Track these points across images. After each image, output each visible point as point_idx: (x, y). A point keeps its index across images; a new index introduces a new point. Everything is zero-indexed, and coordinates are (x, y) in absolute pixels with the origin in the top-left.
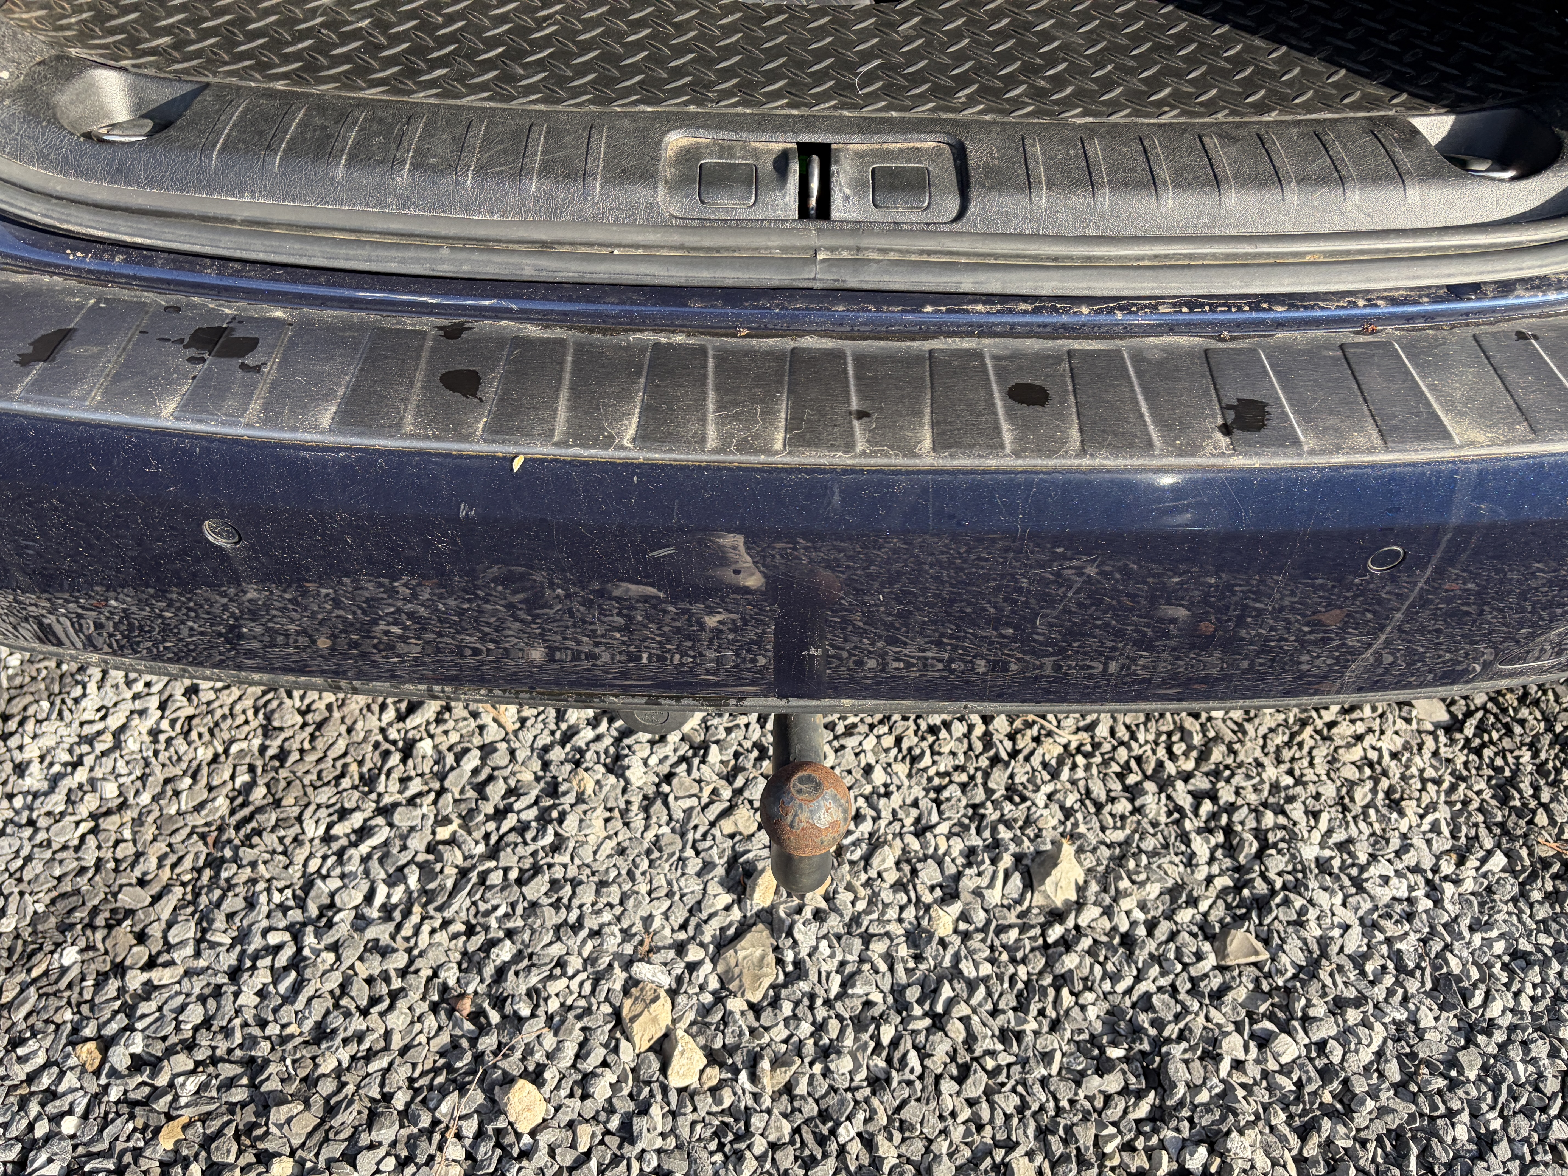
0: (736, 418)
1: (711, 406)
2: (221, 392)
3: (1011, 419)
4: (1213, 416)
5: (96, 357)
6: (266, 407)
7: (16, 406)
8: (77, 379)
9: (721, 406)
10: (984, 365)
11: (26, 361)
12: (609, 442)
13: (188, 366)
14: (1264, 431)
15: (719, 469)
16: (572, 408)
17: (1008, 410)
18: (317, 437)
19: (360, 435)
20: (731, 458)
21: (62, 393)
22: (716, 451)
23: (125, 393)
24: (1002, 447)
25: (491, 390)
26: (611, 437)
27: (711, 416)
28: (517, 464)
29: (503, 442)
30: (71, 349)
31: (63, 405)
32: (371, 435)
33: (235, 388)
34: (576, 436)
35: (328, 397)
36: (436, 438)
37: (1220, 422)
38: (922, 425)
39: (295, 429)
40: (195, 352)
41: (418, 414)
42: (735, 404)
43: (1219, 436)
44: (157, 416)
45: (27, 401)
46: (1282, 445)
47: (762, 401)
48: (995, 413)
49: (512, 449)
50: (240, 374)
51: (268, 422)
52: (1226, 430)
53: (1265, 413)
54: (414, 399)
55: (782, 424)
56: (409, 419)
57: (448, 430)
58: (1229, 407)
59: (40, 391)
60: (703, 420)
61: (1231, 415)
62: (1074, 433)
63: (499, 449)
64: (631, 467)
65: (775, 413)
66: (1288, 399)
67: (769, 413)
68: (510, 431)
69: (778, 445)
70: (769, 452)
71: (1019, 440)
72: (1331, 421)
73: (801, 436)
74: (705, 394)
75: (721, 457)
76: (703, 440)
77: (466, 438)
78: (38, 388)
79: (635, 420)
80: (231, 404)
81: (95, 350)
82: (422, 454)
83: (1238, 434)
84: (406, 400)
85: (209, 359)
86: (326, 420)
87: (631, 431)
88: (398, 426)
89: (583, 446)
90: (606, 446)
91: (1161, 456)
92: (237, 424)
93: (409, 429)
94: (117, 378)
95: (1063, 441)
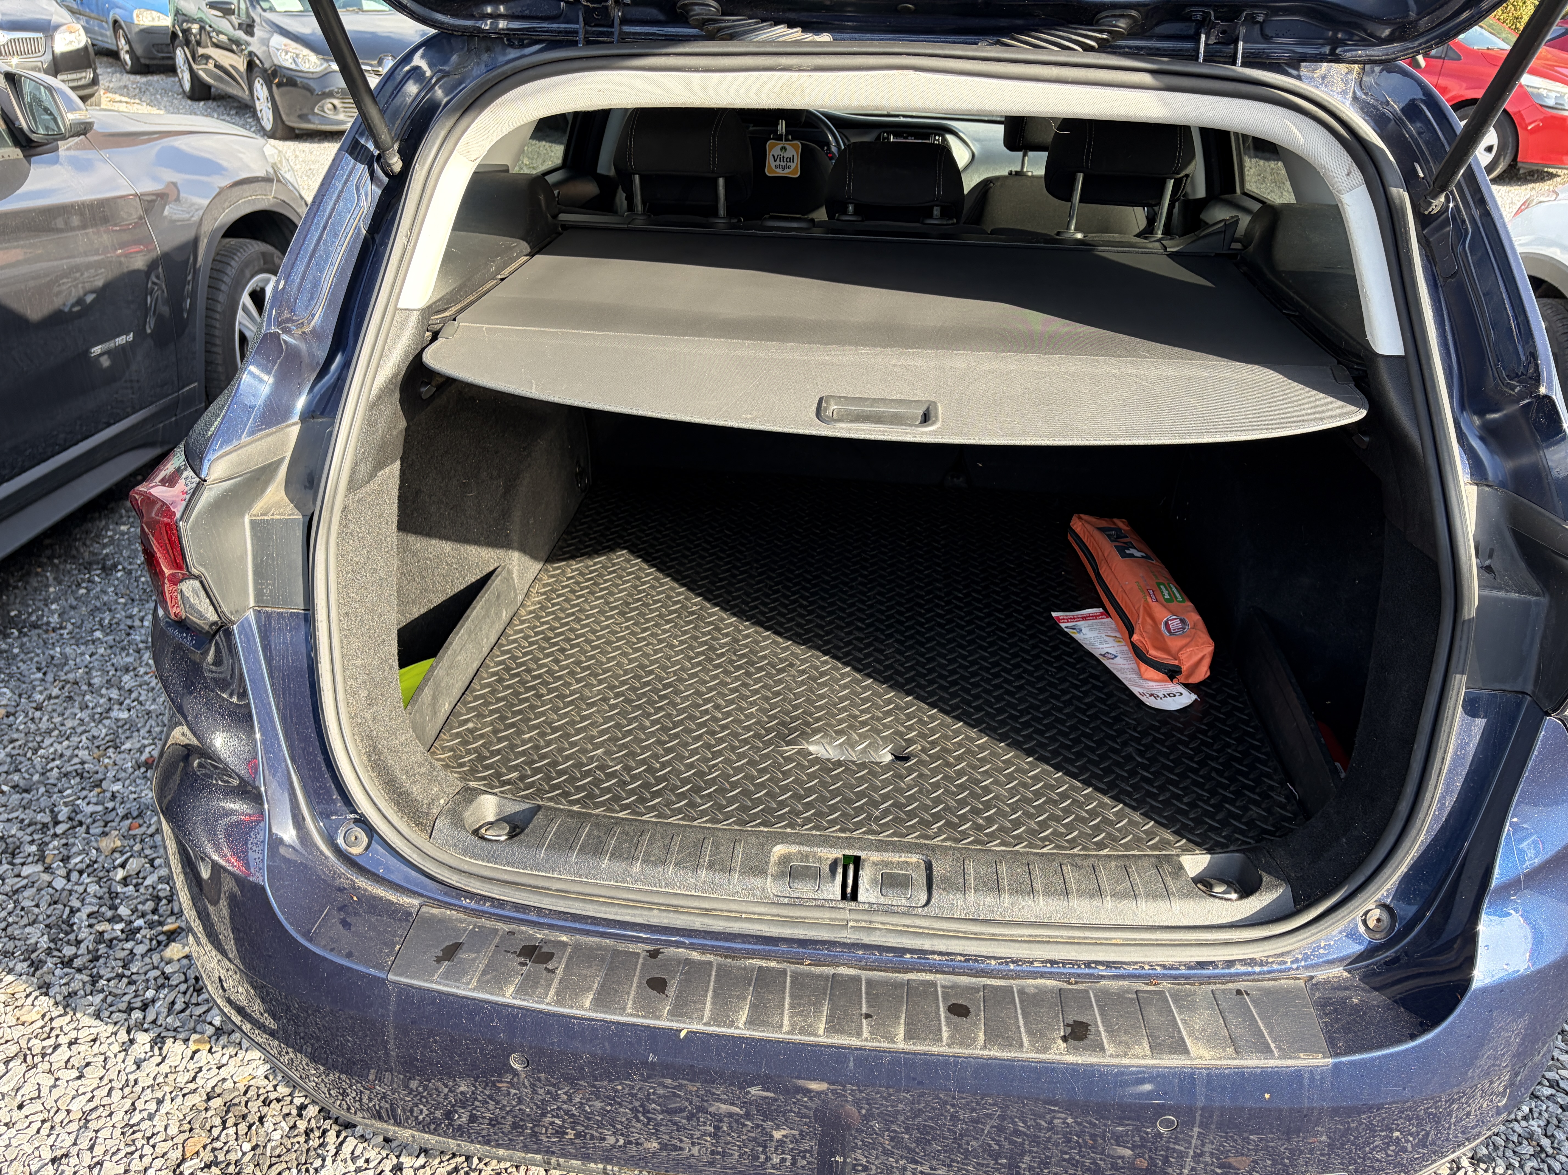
0: (800, 1014)
1: (787, 1006)
2: (535, 984)
3: (948, 1025)
4: (1059, 1030)
5: (474, 960)
6: (558, 993)
7: (435, 986)
8: (465, 973)
9: (792, 1007)
10: (936, 991)
11: (439, 960)
12: (732, 1024)
13: (519, 967)
14: (1086, 1041)
15: (789, 1043)
16: (714, 1003)
17: (947, 1018)
18: (583, 1013)
19: (604, 1013)
20: (795, 1037)
21: (458, 981)
22: (787, 1033)
23: (488, 982)
24: (941, 1041)
25: (672, 990)
26: (733, 1021)
27: (786, 1012)
28: (683, 1034)
29: (677, 1021)
30: (462, 955)
31: (458, 987)
32: (610, 1014)
33: (542, 982)
34: (715, 1020)
35: (588, 989)
36: (643, 1017)
37: (1062, 1034)
38: (899, 1024)
39: (572, 1007)
40: (522, 959)
41: (634, 1003)
42: (800, 1006)
43: (1060, 1042)
44: (504, 996)
45: (440, 984)
46: (1094, 1051)
47: (814, 1004)
48: (940, 1020)
49: (682, 1026)
50: (545, 973)
51: (559, 1002)
52: (1065, 1039)
53: (1087, 1030)
54: (632, 993)
55: (824, 1019)
56: (630, 1005)
57: (649, 1013)
58: (1068, 1025)
59: (446, 978)
60: (782, 1014)
61: (1069, 1029)
62: (981, 1035)
63: (675, 1025)
64: (741, 1039)
65: (821, 1012)
66: (1103, 1022)
67: (818, 1012)
68: (681, 1015)
69: (821, 1032)
70: (815, 1035)
71: (951, 1037)
72: (1124, 1038)
73: (834, 1026)
74: (784, 998)
75: (790, 1037)
76: (781, 1026)
77: (658, 1018)
78: (446, 976)
79: (746, 1012)
80: (540, 990)
81: (473, 956)
82: (634, 1025)
83: (1071, 1041)
84: (628, 994)
85: (530, 964)
86: (587, 1003)
87: (744, 1019)
88: (624, 1009)
89: (719, 1026)
90: (730, 1026)
91: (1027, 1052)
92: (542, 1003)
93: (629, 1011)
94: (484, 973)
95: (975, 1040)
